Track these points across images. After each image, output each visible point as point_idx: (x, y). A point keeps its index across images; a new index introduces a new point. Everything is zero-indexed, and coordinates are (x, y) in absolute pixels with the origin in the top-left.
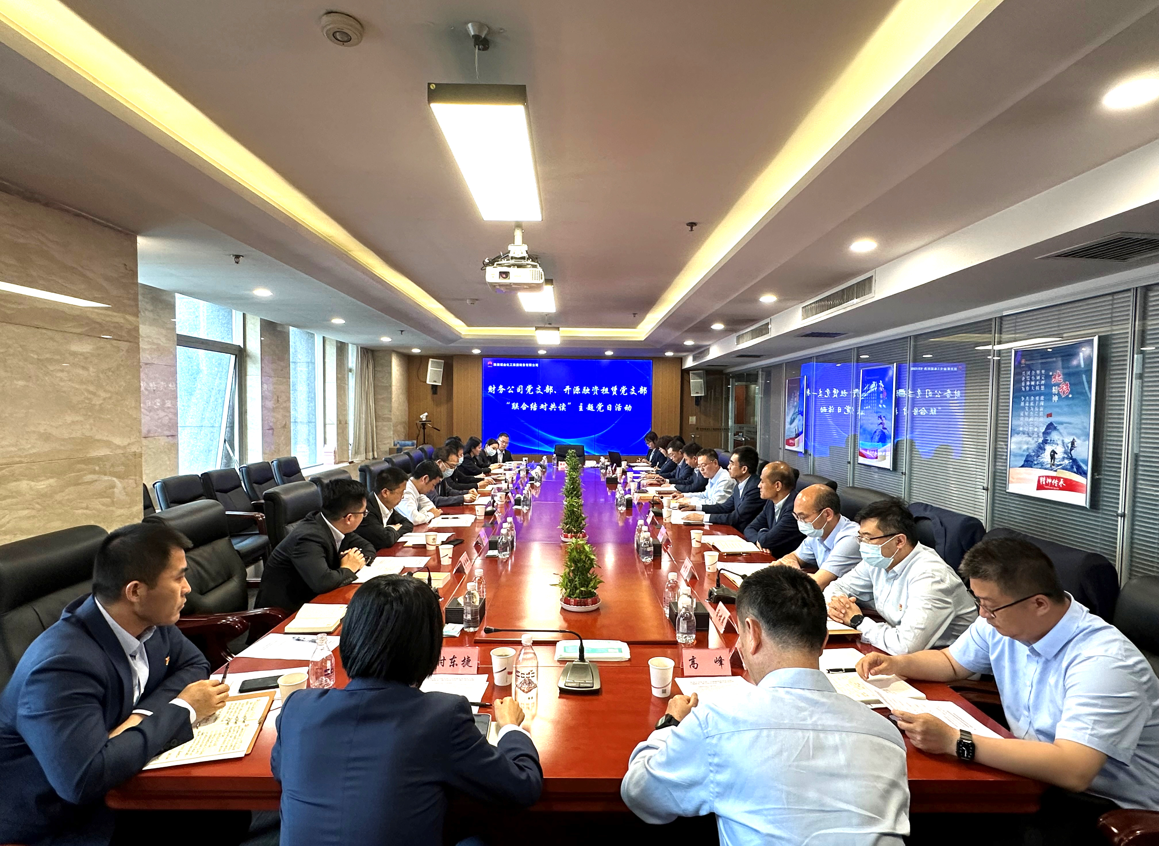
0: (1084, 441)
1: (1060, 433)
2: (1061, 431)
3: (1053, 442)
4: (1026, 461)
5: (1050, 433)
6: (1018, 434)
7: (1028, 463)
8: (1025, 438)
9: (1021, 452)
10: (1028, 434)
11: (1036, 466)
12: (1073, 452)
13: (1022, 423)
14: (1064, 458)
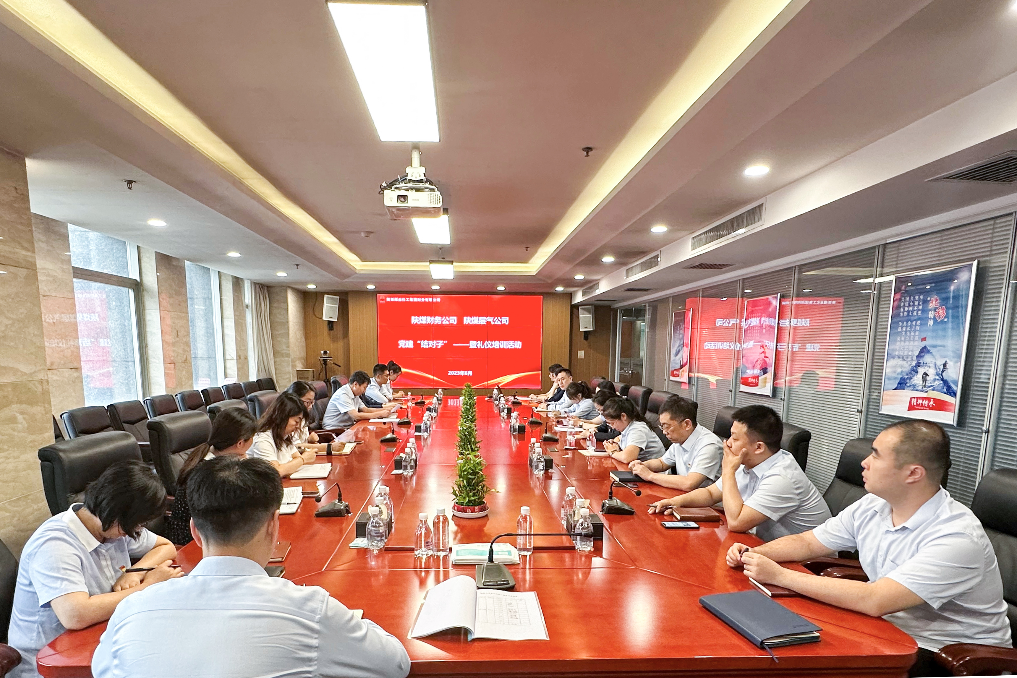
0: (956, 362)
1: (933, 355)
2: (934, 353)
3: (925, 364)
4: (899, 383)
5: (924, 356)
6: (894, 358)
7: (902, 384)
8: (900, 362)
9: (895, 375)
10: (903, 358)
11: (908, 388)
12: (944, 374)
13: (897, 348)
14: (935, 380)
